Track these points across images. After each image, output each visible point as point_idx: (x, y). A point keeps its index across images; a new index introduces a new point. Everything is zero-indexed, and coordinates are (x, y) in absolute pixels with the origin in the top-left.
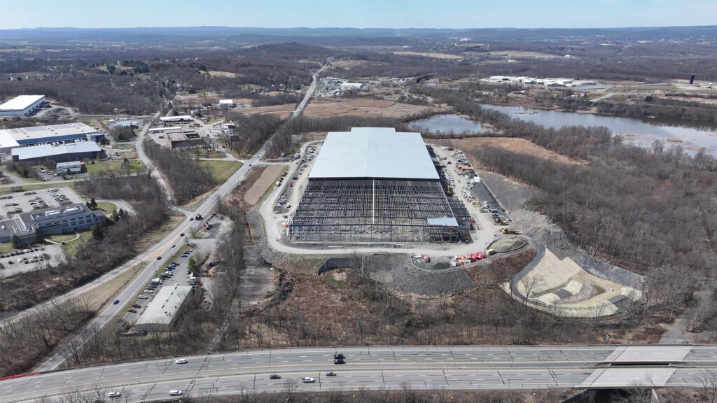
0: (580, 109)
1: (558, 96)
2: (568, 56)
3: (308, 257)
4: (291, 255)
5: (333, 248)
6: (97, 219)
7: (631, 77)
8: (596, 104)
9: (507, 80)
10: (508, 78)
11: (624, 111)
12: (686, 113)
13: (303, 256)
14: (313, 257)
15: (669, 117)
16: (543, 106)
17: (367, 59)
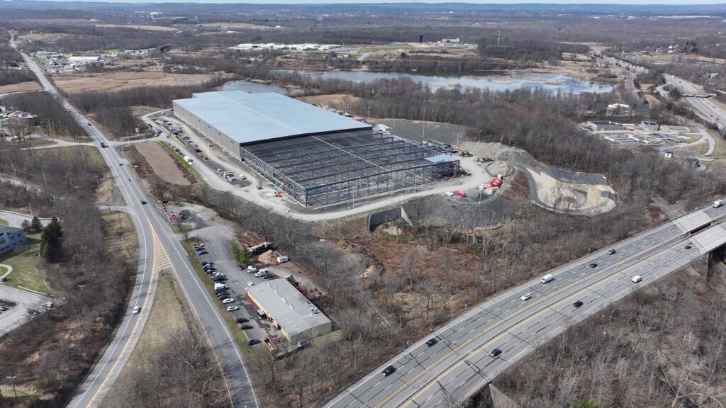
0: (354, 68)
1: (327, 58)
2: (277, 27)
3: (348, 219)
4: (329, 221)
5: (360, 205)
6: (13, 238)
7: (360, 41)
8: (364, 63)
9: (257, 47)
10: (257, 45)
11: (391, 67)
12: (438, 65)
13: (342, 219)
14: (354, 218)
15: (426, 69)
16: (319, 67)
17: (66, 32)
